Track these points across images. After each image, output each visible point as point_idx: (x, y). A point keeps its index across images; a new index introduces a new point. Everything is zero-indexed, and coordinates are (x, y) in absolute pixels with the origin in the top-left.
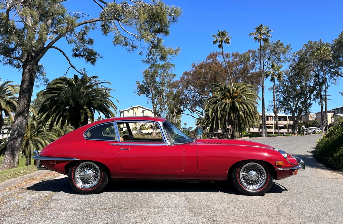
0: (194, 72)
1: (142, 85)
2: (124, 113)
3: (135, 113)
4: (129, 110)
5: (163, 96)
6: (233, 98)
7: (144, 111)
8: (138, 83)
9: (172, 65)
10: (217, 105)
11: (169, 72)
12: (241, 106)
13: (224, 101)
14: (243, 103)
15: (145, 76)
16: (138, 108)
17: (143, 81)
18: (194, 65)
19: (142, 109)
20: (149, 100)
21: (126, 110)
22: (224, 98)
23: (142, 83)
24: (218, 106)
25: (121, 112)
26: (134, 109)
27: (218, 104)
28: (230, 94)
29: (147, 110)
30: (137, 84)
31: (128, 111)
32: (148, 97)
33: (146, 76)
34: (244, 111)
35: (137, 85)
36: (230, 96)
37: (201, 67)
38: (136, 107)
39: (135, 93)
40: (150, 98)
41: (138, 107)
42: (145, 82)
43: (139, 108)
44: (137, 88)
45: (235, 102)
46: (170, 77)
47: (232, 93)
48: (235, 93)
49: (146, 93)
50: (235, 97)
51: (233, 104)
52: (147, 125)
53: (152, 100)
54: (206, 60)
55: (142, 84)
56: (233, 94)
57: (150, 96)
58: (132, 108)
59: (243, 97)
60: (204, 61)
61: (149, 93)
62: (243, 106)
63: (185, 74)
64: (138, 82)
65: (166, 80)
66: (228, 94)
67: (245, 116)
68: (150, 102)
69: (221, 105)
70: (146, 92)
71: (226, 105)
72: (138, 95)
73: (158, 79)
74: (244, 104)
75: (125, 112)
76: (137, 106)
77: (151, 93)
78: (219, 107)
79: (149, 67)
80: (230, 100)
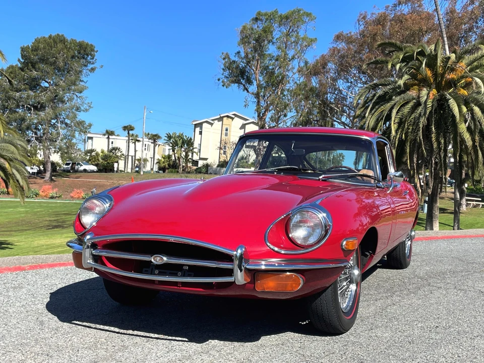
0: (363, 34)
1: (234, 62)
2: (201, 128)
3: (227, 130)
4: (212, 122)
5: (283, 90)
6: (442, 85)
7: (247, 126)
8: (227, 57)
9: (309, 15)
10: (389, 105)
11: (302, 34)
12: (465, 109)
13: (413, 93)
14: (473, 102)
15: (242, 39)
16: (233, 119)
17: (239, 52)
18: (364, 18)
19: (242, 122)
20: (249, 99)
21: (207, 122)
22: (415, 85)
23: (233, 58)
24: (392, 108)
25: (196, 126)
26: (225, 119)
27: (392, 103)
28: (435, 75)
29: (252, 125)
30: (224, 59)
31: (212, 124)
32: (248, 91)
33: (244, 40)
34: (473, 127)
35: (224, 62)
36: (435, 80)
37: (380, 21)
38: (228, 117)
39: (219, 80)
40: (253, 94)
41: (233, 116)
42: (243, 55)
43: (236, 119)
44: (223, 69)
45: (448, 96)
46: (301, 45)
47: (440, 70)
48: (453, 70)
49: (243, 82)
50: (452, 84)
51: (441, 104)
52: (250, 157)
53: (255, 100)
54: (395, 6)
55: (236, 59)
56: (444, 74)
57: (253, 88)
58: (219, 117)
59: (476, 83)
60: (389, 6)
61: (249, 82)
62: (471, 111)
63: (338, 38)
64: (227, 54)
65: (291, 53)
66: (429, 73)
67: (474, 140)
68: (250, 104)
69: (403, 105)
70: (244, 79)
71: (418, 104)
72: (223, 86)
73: (272, 50)
74: (476, 105)
75: (205, 125)
76: (230, 114)
77: (255, 83)
78: (394, 111)
79: (253, 19)
80: (434, 91)
